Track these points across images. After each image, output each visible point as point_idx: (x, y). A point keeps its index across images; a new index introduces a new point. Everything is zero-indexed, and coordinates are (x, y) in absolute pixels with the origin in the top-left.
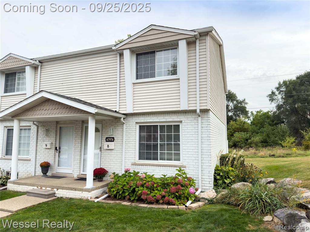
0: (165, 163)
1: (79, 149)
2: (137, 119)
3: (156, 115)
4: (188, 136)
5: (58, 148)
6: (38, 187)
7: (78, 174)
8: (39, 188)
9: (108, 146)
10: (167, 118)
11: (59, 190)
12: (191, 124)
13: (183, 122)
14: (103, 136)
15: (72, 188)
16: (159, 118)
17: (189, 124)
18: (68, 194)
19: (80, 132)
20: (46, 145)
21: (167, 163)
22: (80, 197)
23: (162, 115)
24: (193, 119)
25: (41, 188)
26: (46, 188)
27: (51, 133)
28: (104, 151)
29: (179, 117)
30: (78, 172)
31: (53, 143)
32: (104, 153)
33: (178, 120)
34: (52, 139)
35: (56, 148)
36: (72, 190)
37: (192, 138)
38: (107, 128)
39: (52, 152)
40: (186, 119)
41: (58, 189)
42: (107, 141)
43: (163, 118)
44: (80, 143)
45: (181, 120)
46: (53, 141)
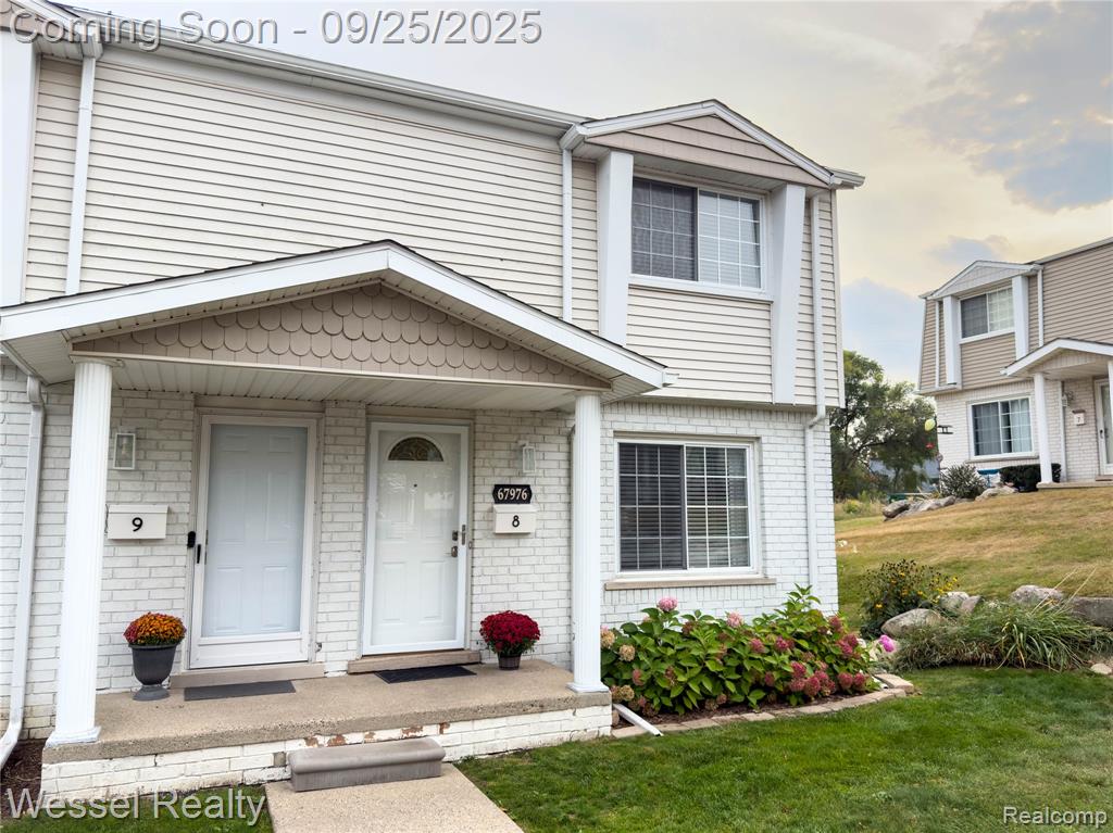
0: (705, 574)
1: (358, 537)
2: (621, 418)
3: (684, 412)
4: (779, 485)
5: (200, 540)
6: (310, 741)
7: (353, 658)
8: (323, 740)
9: (516, 519)
10: (718, 422)
11: (454, 727)
12: (787, 448)
13: (764, 440)
14: (478, 480)
15: (522, 704)
16: (695, 421)
17: (780, 448)
18: (503, 733)
19: (360, 459)
20: (138, 524)
21: (714, 574)
22: (566, 737)
23: (704, 414)
24: (788, 434)
25: (338, 740)
26: (371, 735)
27: (154, 455)
28: (488, 543)
29: (753, 424)
30: (353, 645)
31: (175, 508)
32: (487, 553)
33: (751, 433)
34: (163, 487)
35: (192, 536)
36: (525, 712)
37: (788, 493)
38: (496, 445)
39: (167, 561)
40: (771, 432)
41: (443, 725)
42: (498, 501)
43: (705, 422)
44: (359, 507)
45: (758, 434)
46: (173, 497)
